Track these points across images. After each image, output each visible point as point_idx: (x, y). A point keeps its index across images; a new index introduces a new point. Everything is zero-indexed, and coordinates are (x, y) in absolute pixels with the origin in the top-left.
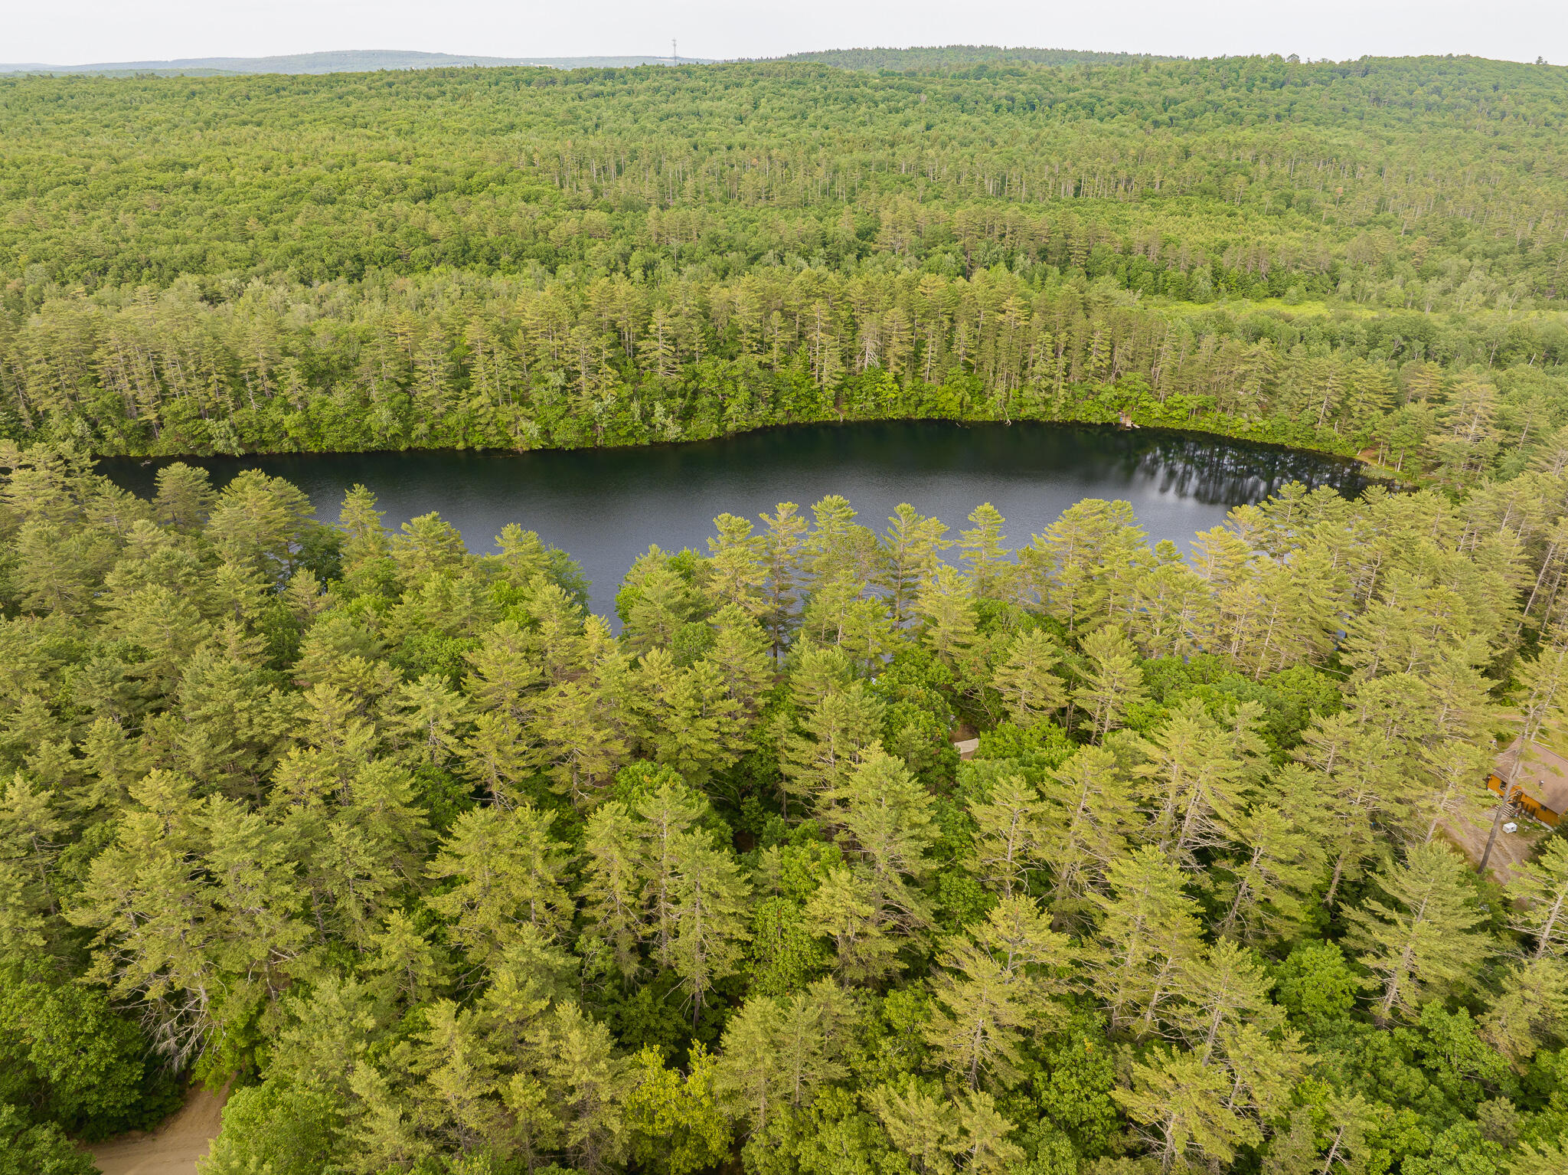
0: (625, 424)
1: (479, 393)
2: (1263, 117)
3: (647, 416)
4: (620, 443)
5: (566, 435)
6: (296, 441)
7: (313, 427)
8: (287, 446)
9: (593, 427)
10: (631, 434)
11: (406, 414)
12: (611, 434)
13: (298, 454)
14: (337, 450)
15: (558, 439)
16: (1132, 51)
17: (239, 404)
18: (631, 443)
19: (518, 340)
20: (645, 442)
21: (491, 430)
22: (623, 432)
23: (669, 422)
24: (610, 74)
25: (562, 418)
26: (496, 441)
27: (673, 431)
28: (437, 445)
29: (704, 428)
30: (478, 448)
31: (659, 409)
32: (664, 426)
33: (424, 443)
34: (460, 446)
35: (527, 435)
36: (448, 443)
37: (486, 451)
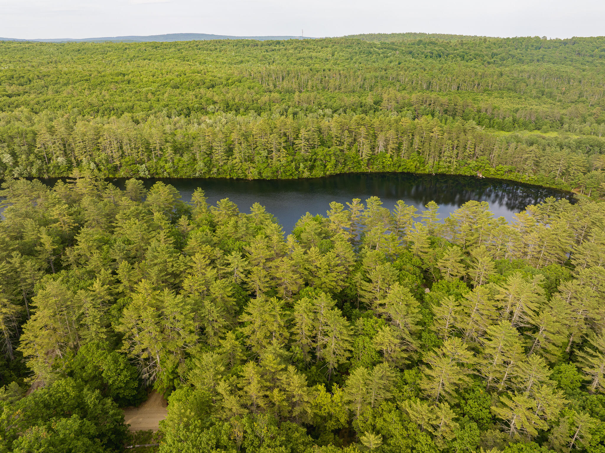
0: (289, 171)
1: (236, 158)
2: (532, 61)
3: (297, 168)
4: (287, 178)
5: (267, 174)
6: (169, 174)
7: (175, 168)
8: (165, 175)
9: (277, 172)
10: (291, 175)
11: (209, 165)
12: (283, 174)
14: (184, 177)
15: (264, 175)
16: (479, 35)
17: (149, 159)
18: (291, 178)
19: (250, 139)
20: (296, 178)
21: (240, 171)
22: (288, 174)
23: (305, 170)
24: (278, 43)
25: (266, 168)
26: (242, 176)
27: (306, 174)
28: (220, 176)
29: (318, 173)
30: (235, 178)
31: (302, 165)
32: (303, 172)
33: (215, 176)
34: (228, 177)
35: (252, 174)
36: (224, 176)
37: (238, 179)
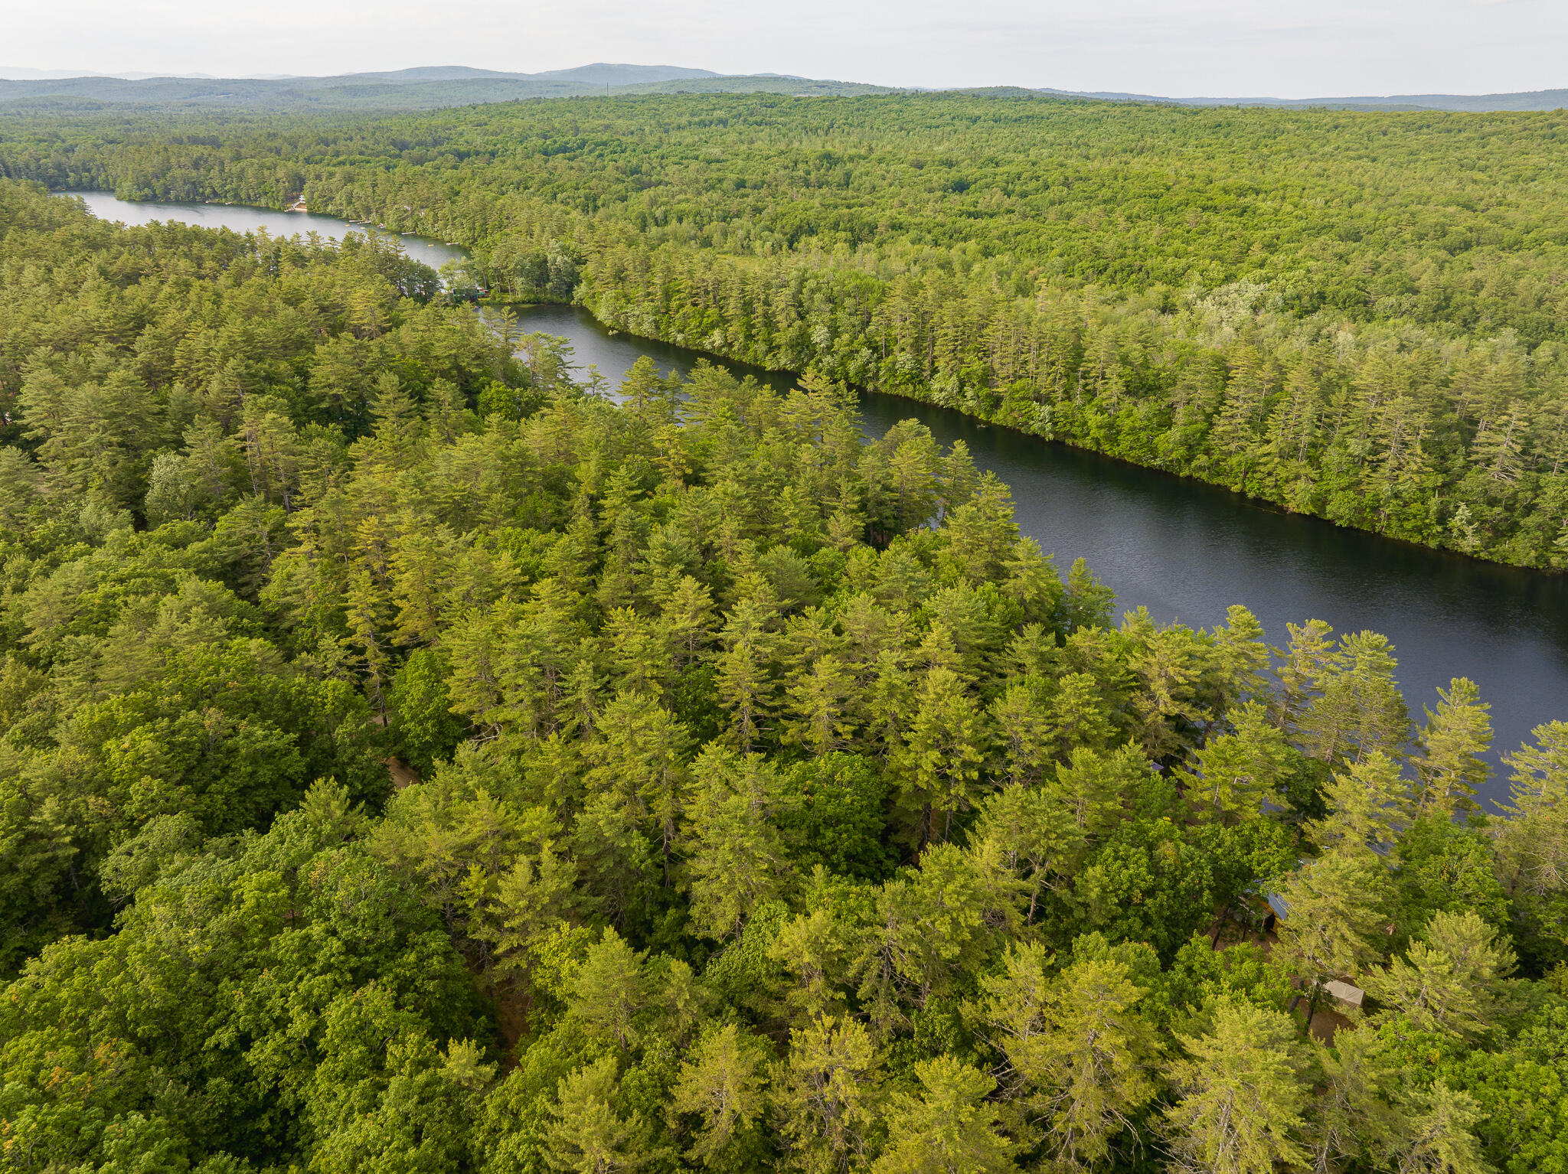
0: (1415, 517)
1: (1268, 442)
3: (1443, 517)
4: (1402, 536)
5: (1340, 509)
6: (1097, 441)
7: (1112, 431)
8: (1088, 443)
9: (1375, 509)
10: (1418, 530)
11: (1192, 446)
12: (1394, 522)
13: (1096, 452)
14: (1128, 459)
15: (1331, 511)
17: (1068, 396)
18: (1416, 539)
19: (1339, 397)
20: (1433, 544)
21: (1270, 481)
22: (1408, 525)
23: (1469, 530)
25: (1343, 489)
26: (1270, 495)
27: (1470, 543)
28: (1215, 481)
29: (1520, 551)
30: (1251, 495)
31: (1463, 512)
32: (1463, 535)
33: (1204, 475)
34: (1235, 489)
35: (1298, 499)
36: (1227, 482)
37: (1258, 501)
